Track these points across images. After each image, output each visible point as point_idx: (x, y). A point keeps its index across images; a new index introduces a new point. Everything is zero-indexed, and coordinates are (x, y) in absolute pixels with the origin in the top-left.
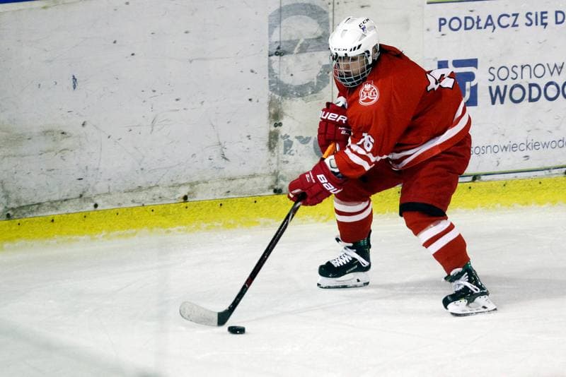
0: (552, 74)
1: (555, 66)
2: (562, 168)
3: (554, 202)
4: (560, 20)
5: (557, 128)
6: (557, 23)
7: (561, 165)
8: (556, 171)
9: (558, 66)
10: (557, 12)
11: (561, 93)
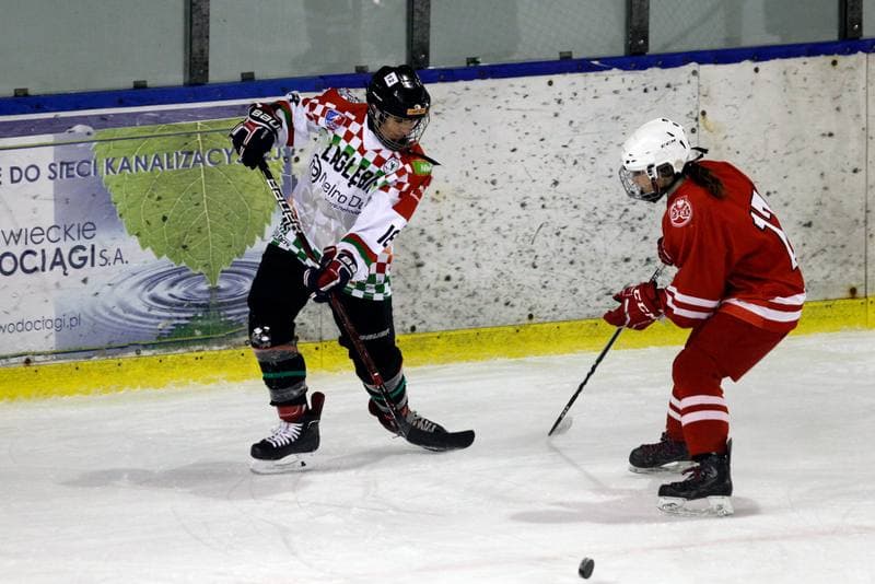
0: (7, 243)
1: (12, 233)
2: (21, 355)
3: (13, 397)
4: (16, 178)
5: (16, 308)
6: (13, 181)
7: (20, 352)
8: (14, 360)
9: (15, 233)
10: (12, 169)
11: (19, 266)
